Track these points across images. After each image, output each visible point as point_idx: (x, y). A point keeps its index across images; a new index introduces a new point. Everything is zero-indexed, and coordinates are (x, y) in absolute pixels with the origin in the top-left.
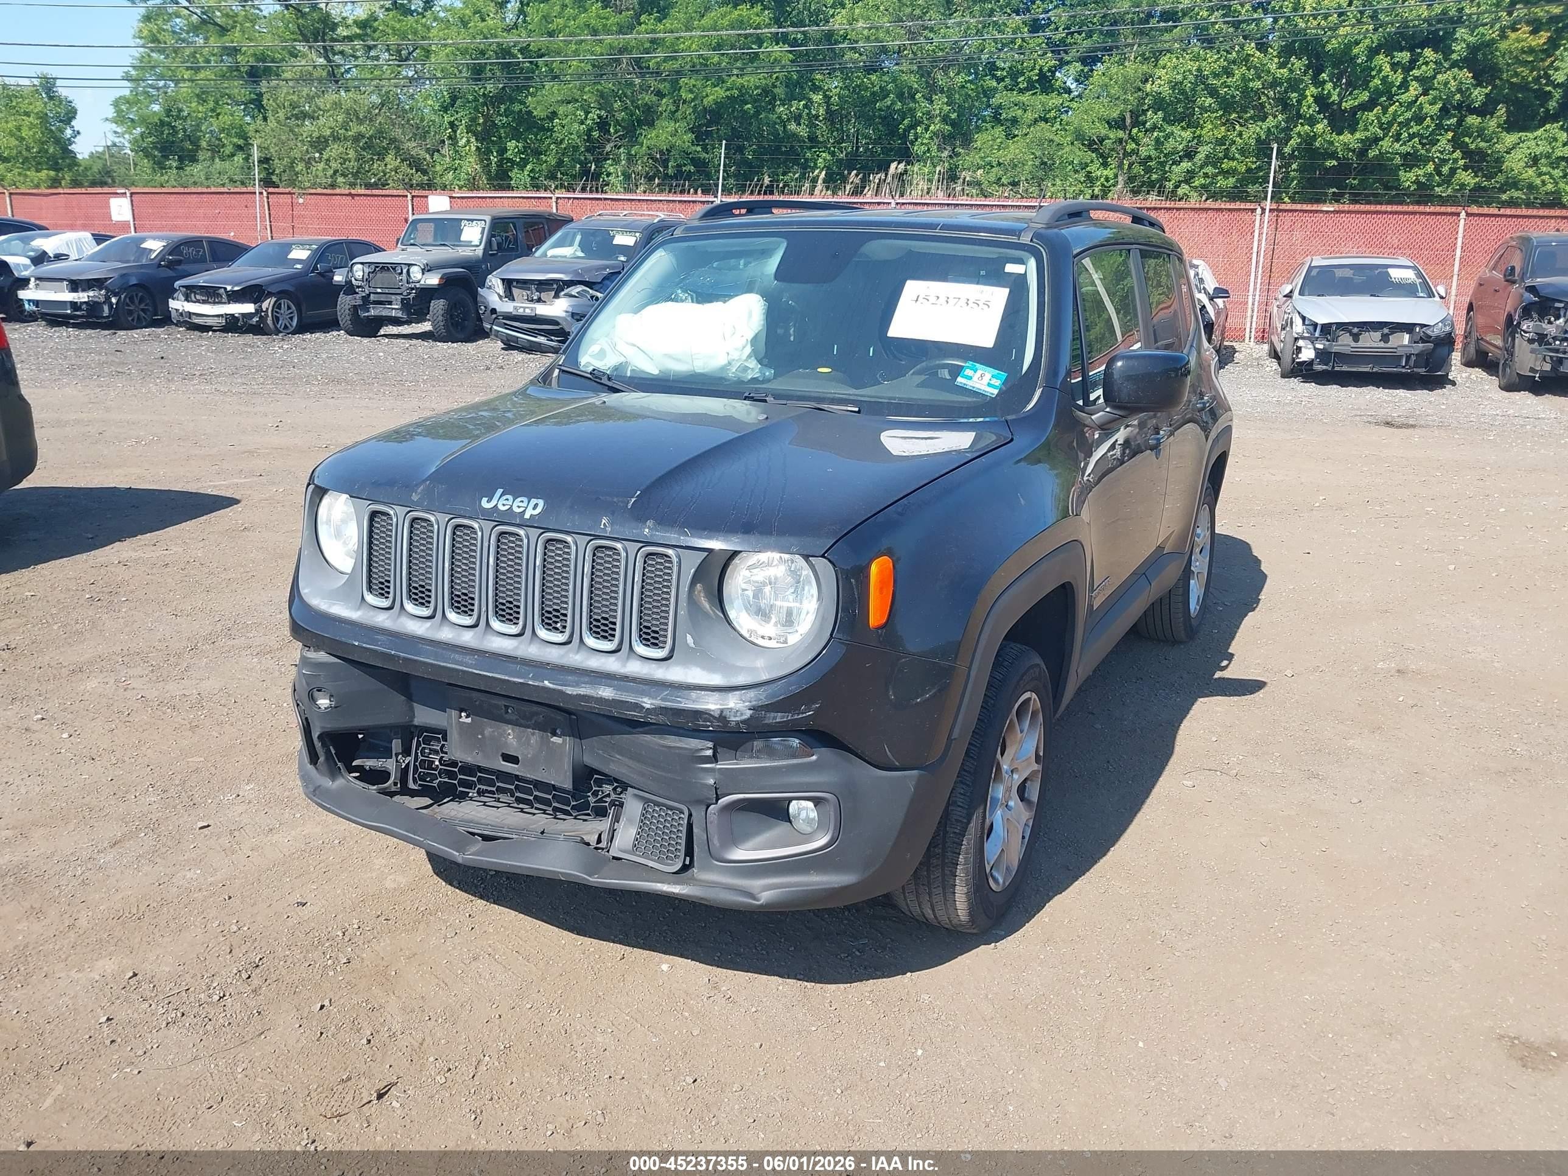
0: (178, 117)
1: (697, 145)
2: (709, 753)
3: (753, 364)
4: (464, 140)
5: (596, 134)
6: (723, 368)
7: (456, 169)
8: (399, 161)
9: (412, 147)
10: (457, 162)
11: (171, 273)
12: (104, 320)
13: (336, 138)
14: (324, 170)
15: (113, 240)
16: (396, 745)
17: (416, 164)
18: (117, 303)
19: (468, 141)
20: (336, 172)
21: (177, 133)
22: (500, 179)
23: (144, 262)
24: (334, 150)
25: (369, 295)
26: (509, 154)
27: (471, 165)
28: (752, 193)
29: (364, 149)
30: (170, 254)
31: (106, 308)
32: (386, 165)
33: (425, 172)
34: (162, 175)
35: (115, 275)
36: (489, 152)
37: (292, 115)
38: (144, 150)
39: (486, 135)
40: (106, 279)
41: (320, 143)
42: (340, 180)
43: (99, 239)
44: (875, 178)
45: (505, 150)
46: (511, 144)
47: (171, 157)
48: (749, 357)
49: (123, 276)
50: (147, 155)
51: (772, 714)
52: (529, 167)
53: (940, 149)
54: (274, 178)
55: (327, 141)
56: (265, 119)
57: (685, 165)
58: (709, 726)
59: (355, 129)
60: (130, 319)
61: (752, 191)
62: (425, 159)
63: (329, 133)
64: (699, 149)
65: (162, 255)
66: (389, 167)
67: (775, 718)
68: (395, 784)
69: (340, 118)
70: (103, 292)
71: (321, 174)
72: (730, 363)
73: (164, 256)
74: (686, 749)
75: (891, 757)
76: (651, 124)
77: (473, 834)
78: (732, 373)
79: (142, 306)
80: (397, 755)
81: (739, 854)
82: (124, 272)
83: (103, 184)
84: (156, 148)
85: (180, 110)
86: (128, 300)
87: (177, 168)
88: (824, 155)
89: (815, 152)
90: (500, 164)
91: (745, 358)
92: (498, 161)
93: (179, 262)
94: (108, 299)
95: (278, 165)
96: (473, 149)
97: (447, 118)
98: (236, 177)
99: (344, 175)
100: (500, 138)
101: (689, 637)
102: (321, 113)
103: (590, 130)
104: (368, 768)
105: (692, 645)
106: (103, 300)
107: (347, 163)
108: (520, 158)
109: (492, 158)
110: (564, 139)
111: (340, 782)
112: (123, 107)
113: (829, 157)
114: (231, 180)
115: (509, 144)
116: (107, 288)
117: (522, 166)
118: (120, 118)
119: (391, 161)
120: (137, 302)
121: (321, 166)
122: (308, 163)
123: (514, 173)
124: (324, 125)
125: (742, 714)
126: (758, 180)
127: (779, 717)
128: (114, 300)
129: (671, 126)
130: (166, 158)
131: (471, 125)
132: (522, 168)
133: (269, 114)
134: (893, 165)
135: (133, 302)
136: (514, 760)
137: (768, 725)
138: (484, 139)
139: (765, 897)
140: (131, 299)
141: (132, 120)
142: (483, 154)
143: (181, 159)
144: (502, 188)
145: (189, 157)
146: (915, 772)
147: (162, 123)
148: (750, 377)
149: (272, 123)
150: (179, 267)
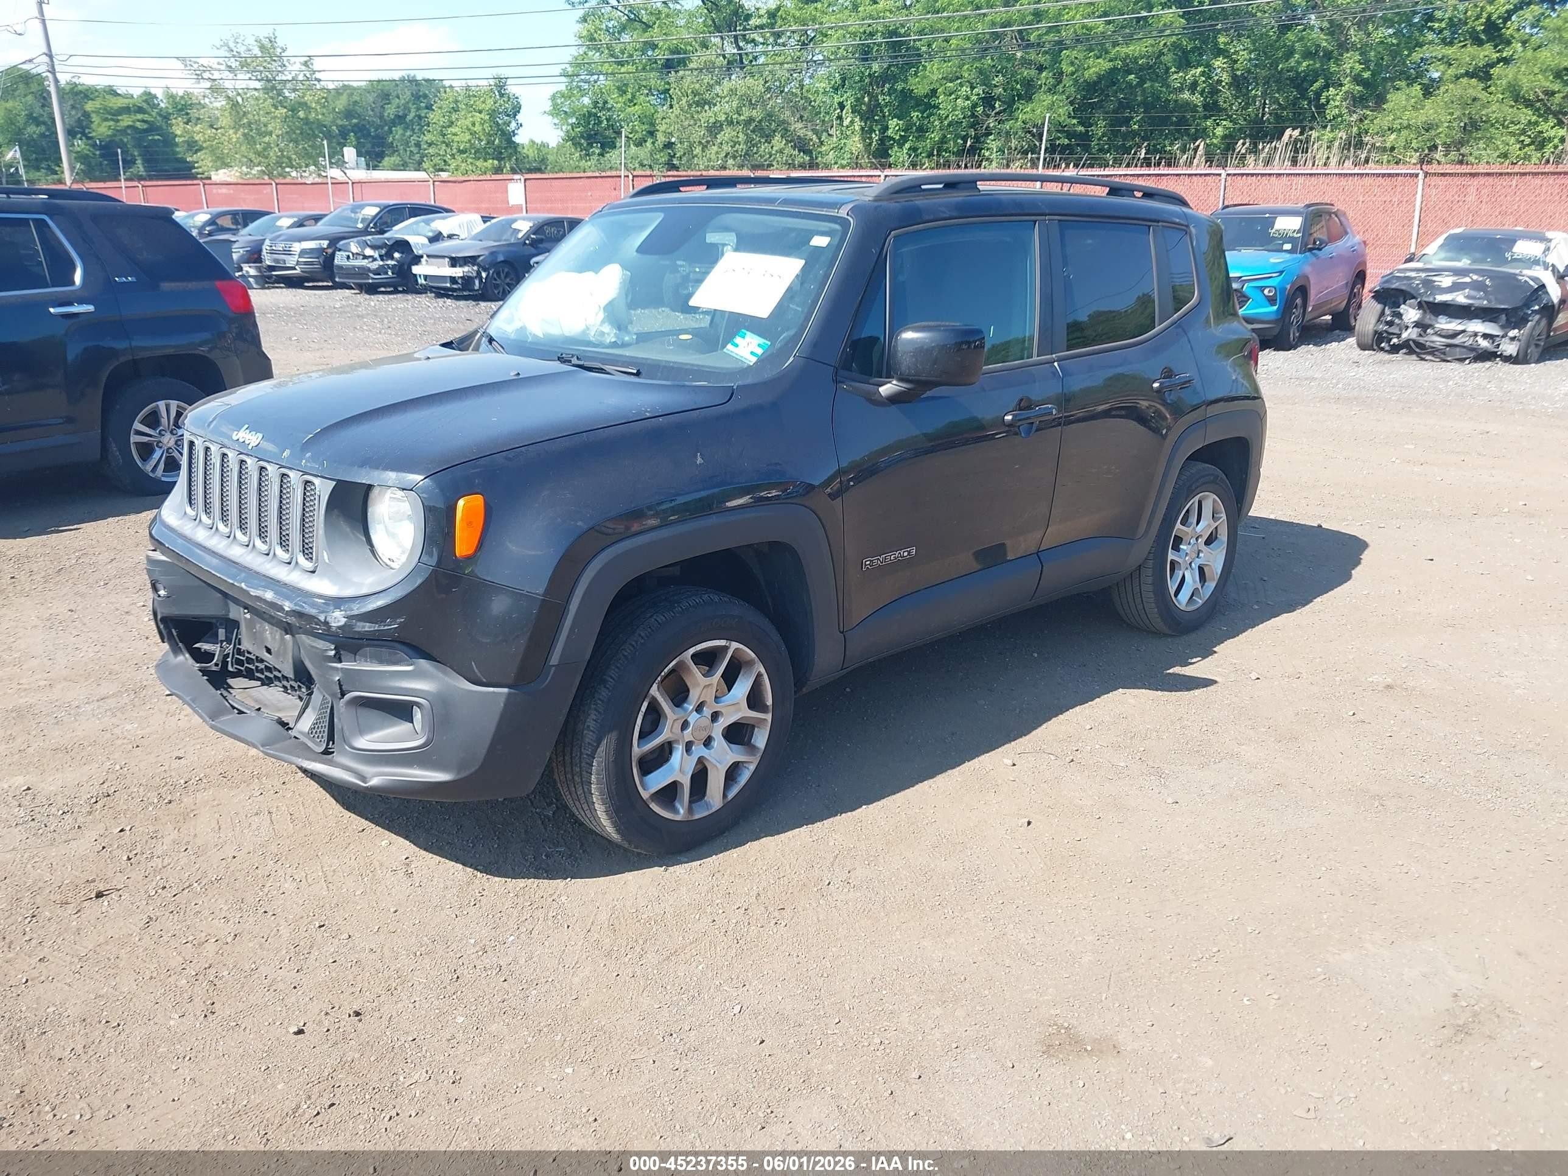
0: (603, 108)
1: (1074, 118)
2: (332, 653)
3: (607, 328)
4: (849, 119)
5: (980, 109)
6: (584, 332)
7: (841, 149)
8: (784, 142)
9: (799, 128)
10: (843, 142)
11: (533, 251)
12: (475, 293)
13: (730, 123)
14: (717, 153)
15: (493, 221)
16: (222, 633)
17: (802, 146)
18: (486, 279)
19: (852, 122)
20: (727, 155)
21: (601, 122)
22: (881, 155)
23: (512, 241)
24: (727, 134)
25: (689, 274)
26: (890, 132)
27: (855, 144)
28: (1128, 166)
29: (753, 131)
30: (534, 234)
31: (477, 282)
32: (772, 147)
33: (808, 152)
34: (586, 161)
35: (486, 253)
36: (872, 131)
37: (694, 102)
38: (573, 139)
39: (870, 114)
40: (479, 256)
41: (714, 129)
42: (730, 162)
43: (485, 219)
44: (1265, 148)
45: (887, 128)
46: (893, 123)
47: (595, 145)
48: (603, 322)
49: (492, 253)
50: (576, 144)
51: (362, 624)
52: (907, 145)
53: (1351, 112)
54: (675, 162)
55: (721, 125)
56: (671, 107)
57: (1059, 138)
58: (318, 629)
59: (746, 113)
60: (496, 292)
61: (1128, 163)
62: (812, 140)
63: (724, 119)
64: (1075, 121)
65: (527, 236)
66: (774, 148)
67: (364, 627)
68: (216, 665)
69: (735, 104)
70: (475, 268)
71: (713, 157)
72: (588, 328)
73: (529, 236)
74: (317, 648)
75: (479, 674)
76: (1029, 98)
77: (234, 708)
78: (592, 336)
79: (508, 280)
80: (222, 642)
81: (363, 742)
82: (494, 250)
83: (538, 170)
84: (582, 137)
85: (606, 102)
86: (495, 276)
87: (599, 155)
88: (1224, 123)
89: (1215, 120)
90: (882, 141)
91: (599, 323)
92: (880, 140)
93: (541, 241)
94: (479, 274)
95: (680, 149)
96: (857, 128)
97: (837, 99)
98: (645, 162)
99: (734, 157)
100: (884, 116)
101: (325, 553)
102: (719, 99)
103: (975, 105)
104: (203, 650)
105: (327, 561)
106: (475, 274)
107: (737, 146)
108: (900, 135)
109: (873, 136)
110: (948, 116)
111: (181, 658)
112: (559, 101)
113: (1230, 125)
114: (642, 165)
115: (890, 122)
116: (479, 265)
117: (901, 142)
118: (556, 111)
119: (778, 142)
120: (502, 276)
121: (715, 148)
122: (704, 148)
123: (894, 151)
124: (720, 111)
125: (339, 621)
126: (1135, 153)
127: (368, 627)
128: (484, 275)
129: (1048, 99)
130: (590, 145)
131: (856, 106)
132: (901, 146)
133: (674, 102)
134: (1288, 132)
135: (499, 276)
136: (269, 651)
137: (359, 632)
138: (868, 118)
139: (374, 782)
140: (498, 274)
141: (566, 112)
142: (866, 133)
143: (603, 147)
144: (883, 166)
145: (608, 145)
146: (506, 690)
147: (590, 114)
148: (608, 341)
149: (676, 110)
150: (541, 246)
